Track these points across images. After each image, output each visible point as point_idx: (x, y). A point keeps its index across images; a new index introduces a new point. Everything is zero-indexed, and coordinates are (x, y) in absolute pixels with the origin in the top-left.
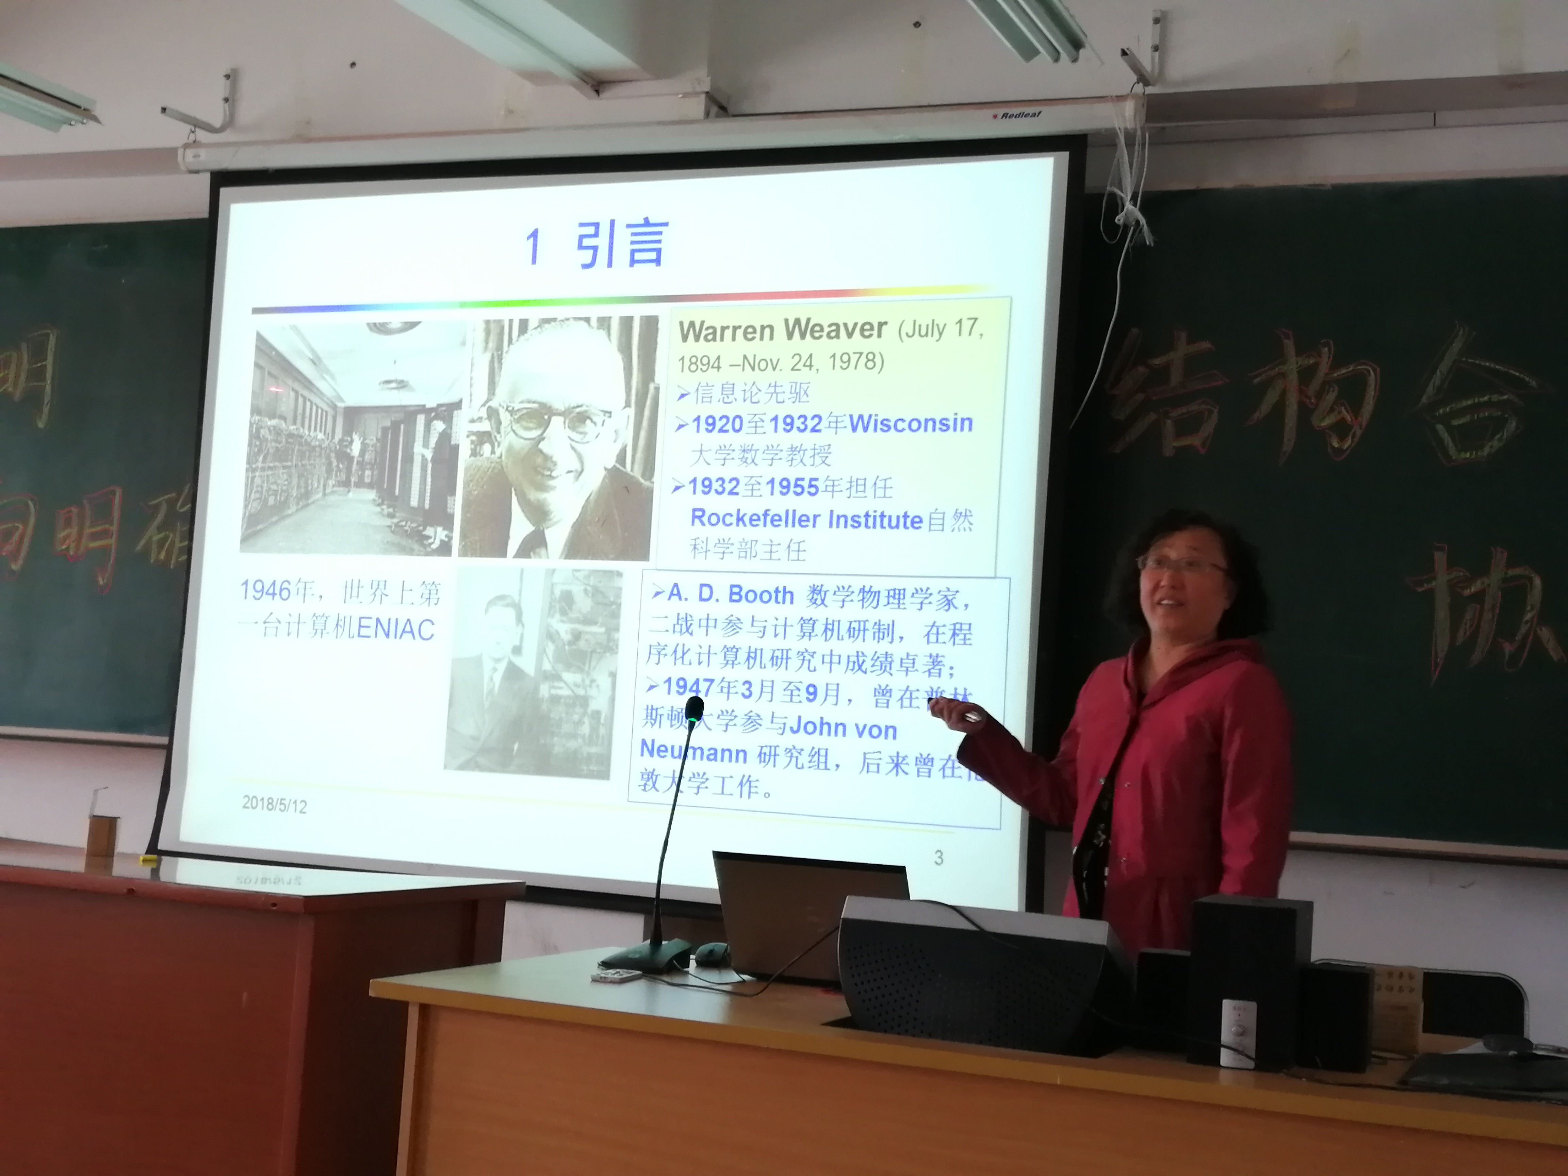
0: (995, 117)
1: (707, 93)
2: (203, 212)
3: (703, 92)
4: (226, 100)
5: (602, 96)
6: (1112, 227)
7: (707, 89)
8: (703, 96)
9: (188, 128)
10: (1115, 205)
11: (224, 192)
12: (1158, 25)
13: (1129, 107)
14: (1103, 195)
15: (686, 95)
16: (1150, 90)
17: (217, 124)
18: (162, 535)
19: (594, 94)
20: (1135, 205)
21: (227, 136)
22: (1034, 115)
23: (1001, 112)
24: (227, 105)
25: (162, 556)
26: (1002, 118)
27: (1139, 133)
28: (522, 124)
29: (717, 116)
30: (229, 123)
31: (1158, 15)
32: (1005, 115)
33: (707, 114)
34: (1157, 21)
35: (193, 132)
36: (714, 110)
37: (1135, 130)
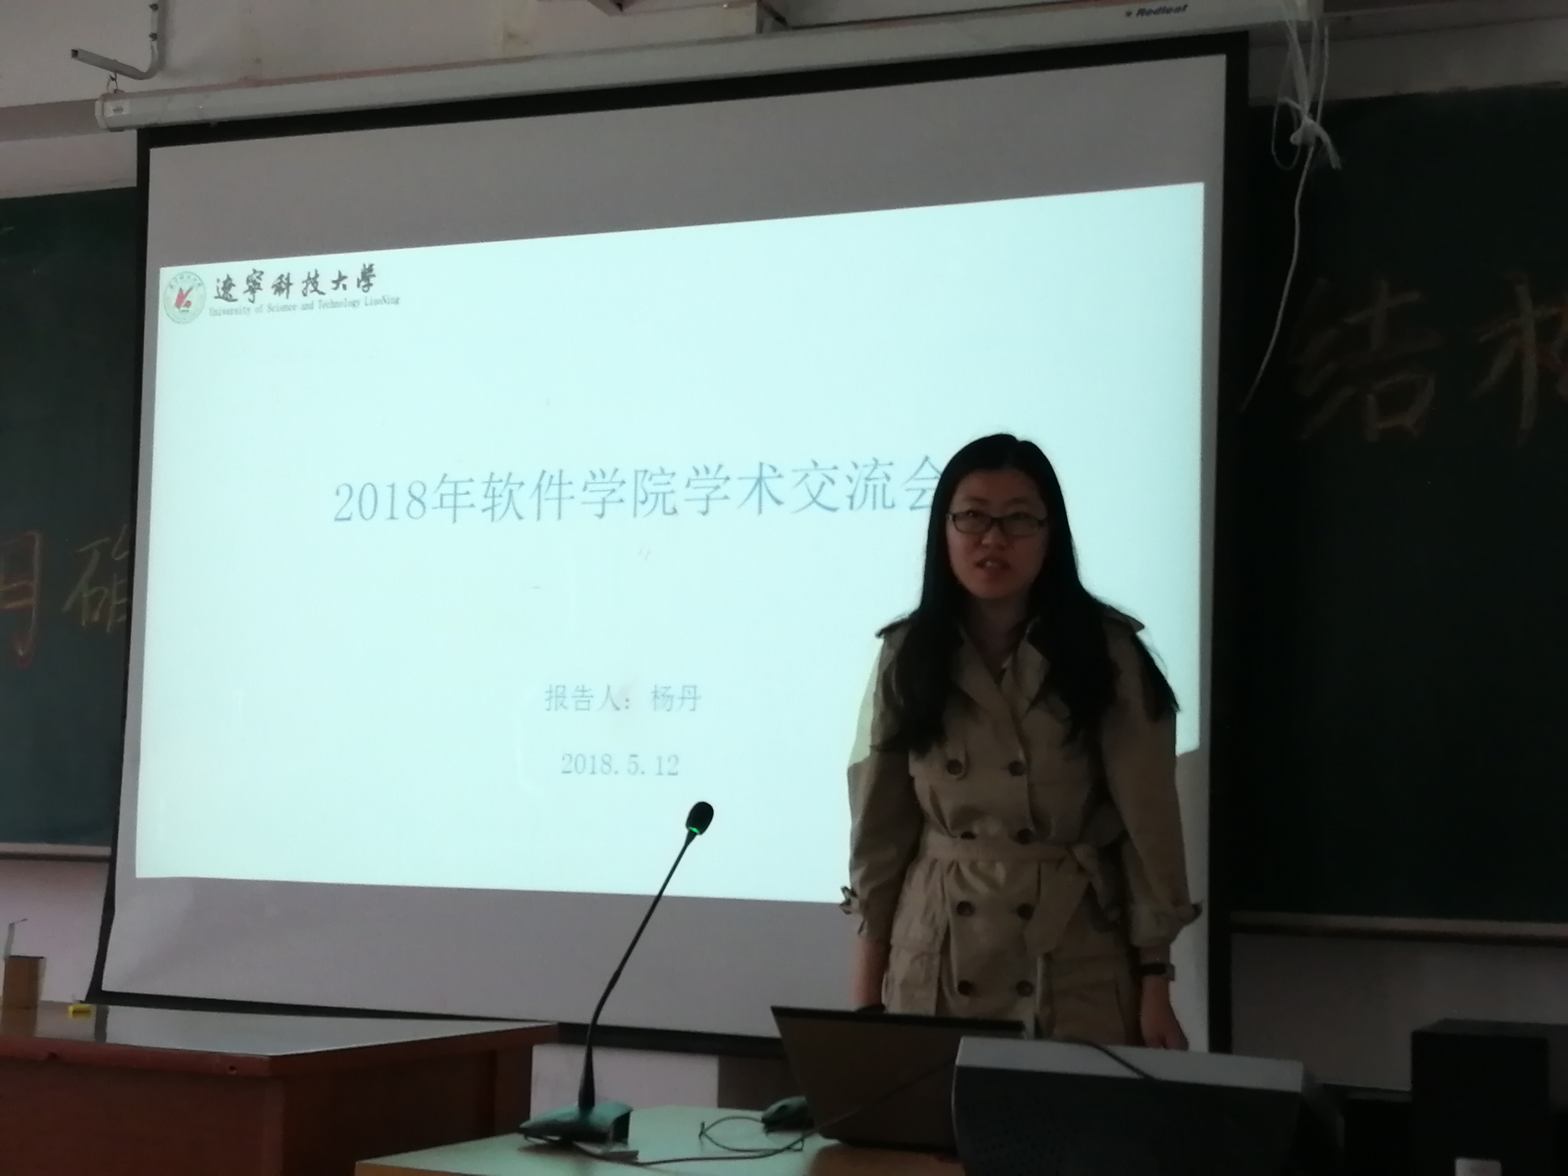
2: (130, 180)
4: (154, 36)
5: (626, 10)
6: (1285, 150)
8: (754, 6)
9: (106, 74)
10: (1289, 120)
11: (156, 154)
14: (1272, 108)
17: (144, 67)
18: (95, 590)
19: (616, 9)
20: (1315, 119)
21: (157, 83)
22: (1180, 9)
23: (1135, 8)
24: (155, 44)
25: (96, 617)
26: (1138, 14)
27: (1316, 26)
28: (526, 51)
29: (775, 29)
30: (159, 65)
32: (1141, 11)
33: (761, 28)
35: (114, 79)
36: (769, 21)
37: (1311, 22)
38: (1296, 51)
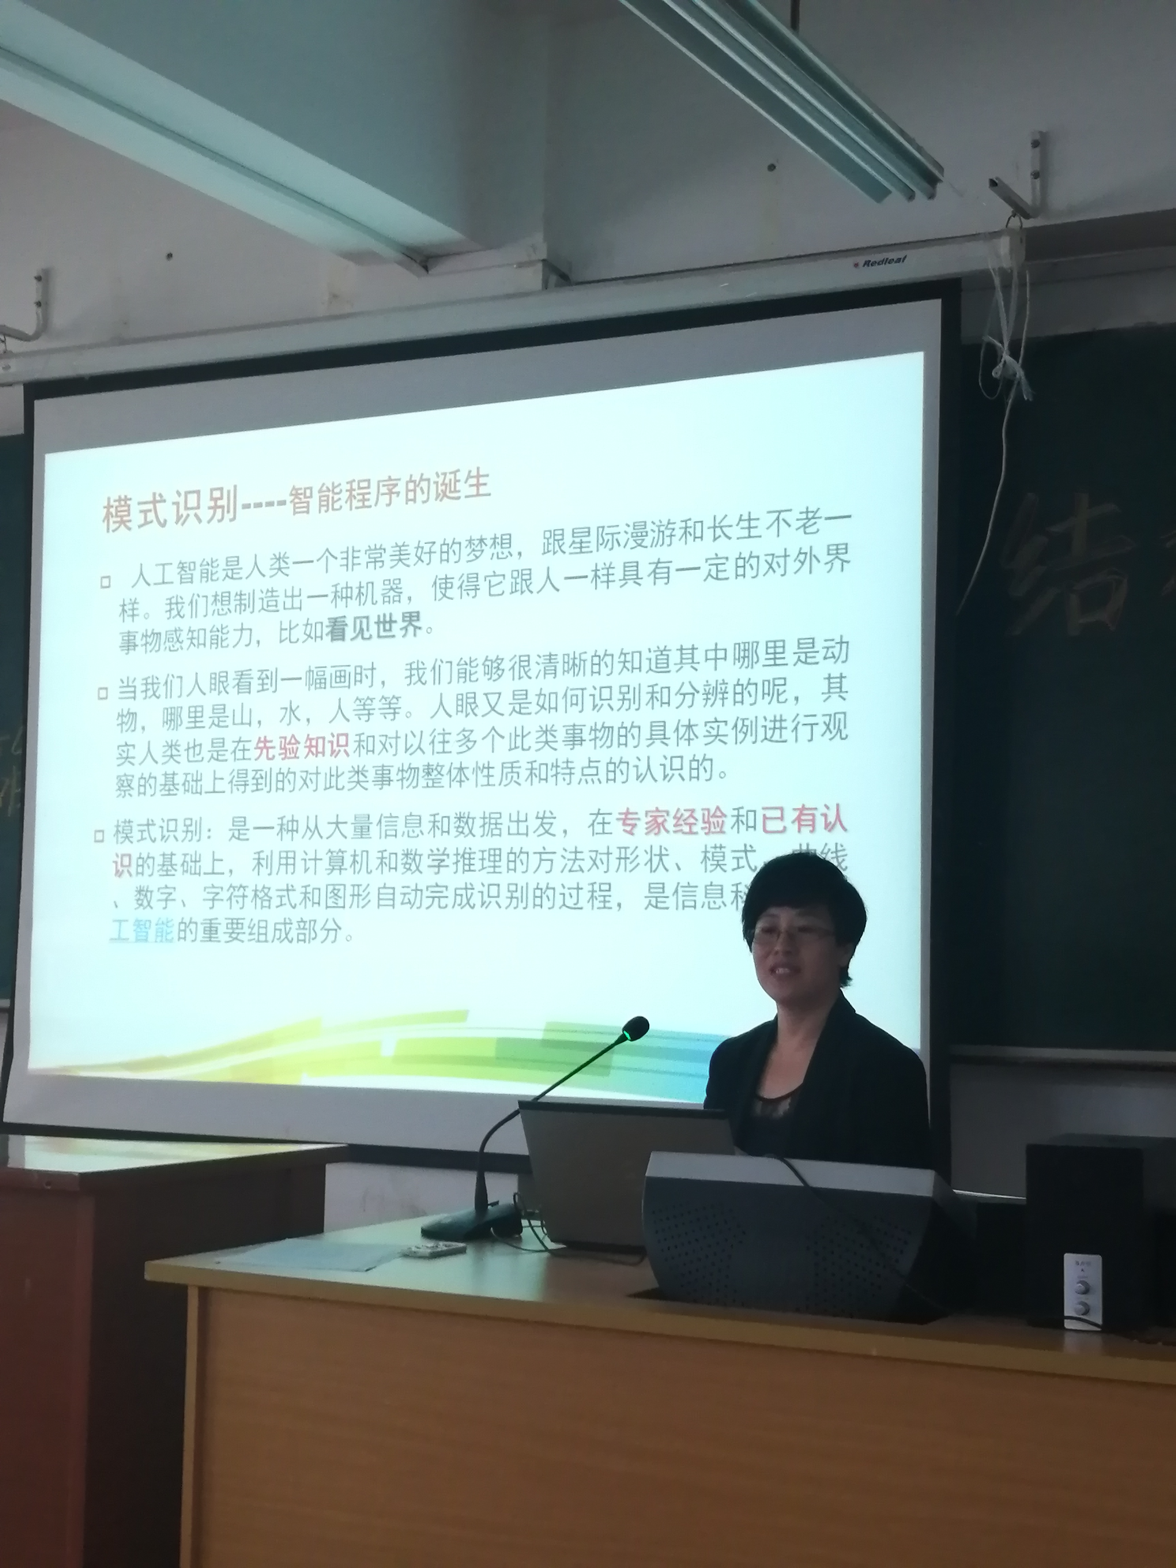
0: (856, 265)
1: (544, 261)
2: (18, 428)
3: (539, 260)
5: (430, 272)
6: (989, 382)
7: (544, 256)
8: (540, 266)
10: (993, 356)
11: (39, 405)
12: (1038, 149)
13: (1004, 245)
14: (979, 346)
15: (521, 265)
16: (1028, 224)
17: (30, 330)
19: (423, 271)
20: (1014, 354)
21: (41, 343)
22: (899, 260)
23: (861, 260)
24: (40, 310)
26: (864, 266)
27: (1015, 274)
28: (347, 309)
29: (558, 285)
30: (44, 328)
31: (1038, 137)
32: (867, 263)
33: (546, 285)
34: (1035, 144)
35: (4, 342)
36: (553, 278)
37: (1012, 269)
38: (999, 295)
